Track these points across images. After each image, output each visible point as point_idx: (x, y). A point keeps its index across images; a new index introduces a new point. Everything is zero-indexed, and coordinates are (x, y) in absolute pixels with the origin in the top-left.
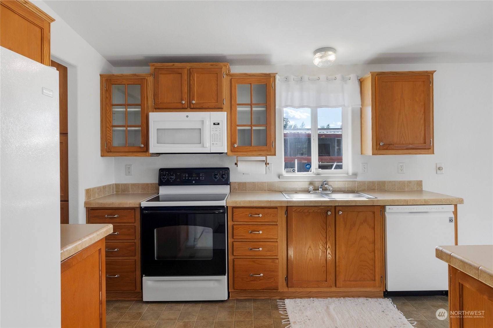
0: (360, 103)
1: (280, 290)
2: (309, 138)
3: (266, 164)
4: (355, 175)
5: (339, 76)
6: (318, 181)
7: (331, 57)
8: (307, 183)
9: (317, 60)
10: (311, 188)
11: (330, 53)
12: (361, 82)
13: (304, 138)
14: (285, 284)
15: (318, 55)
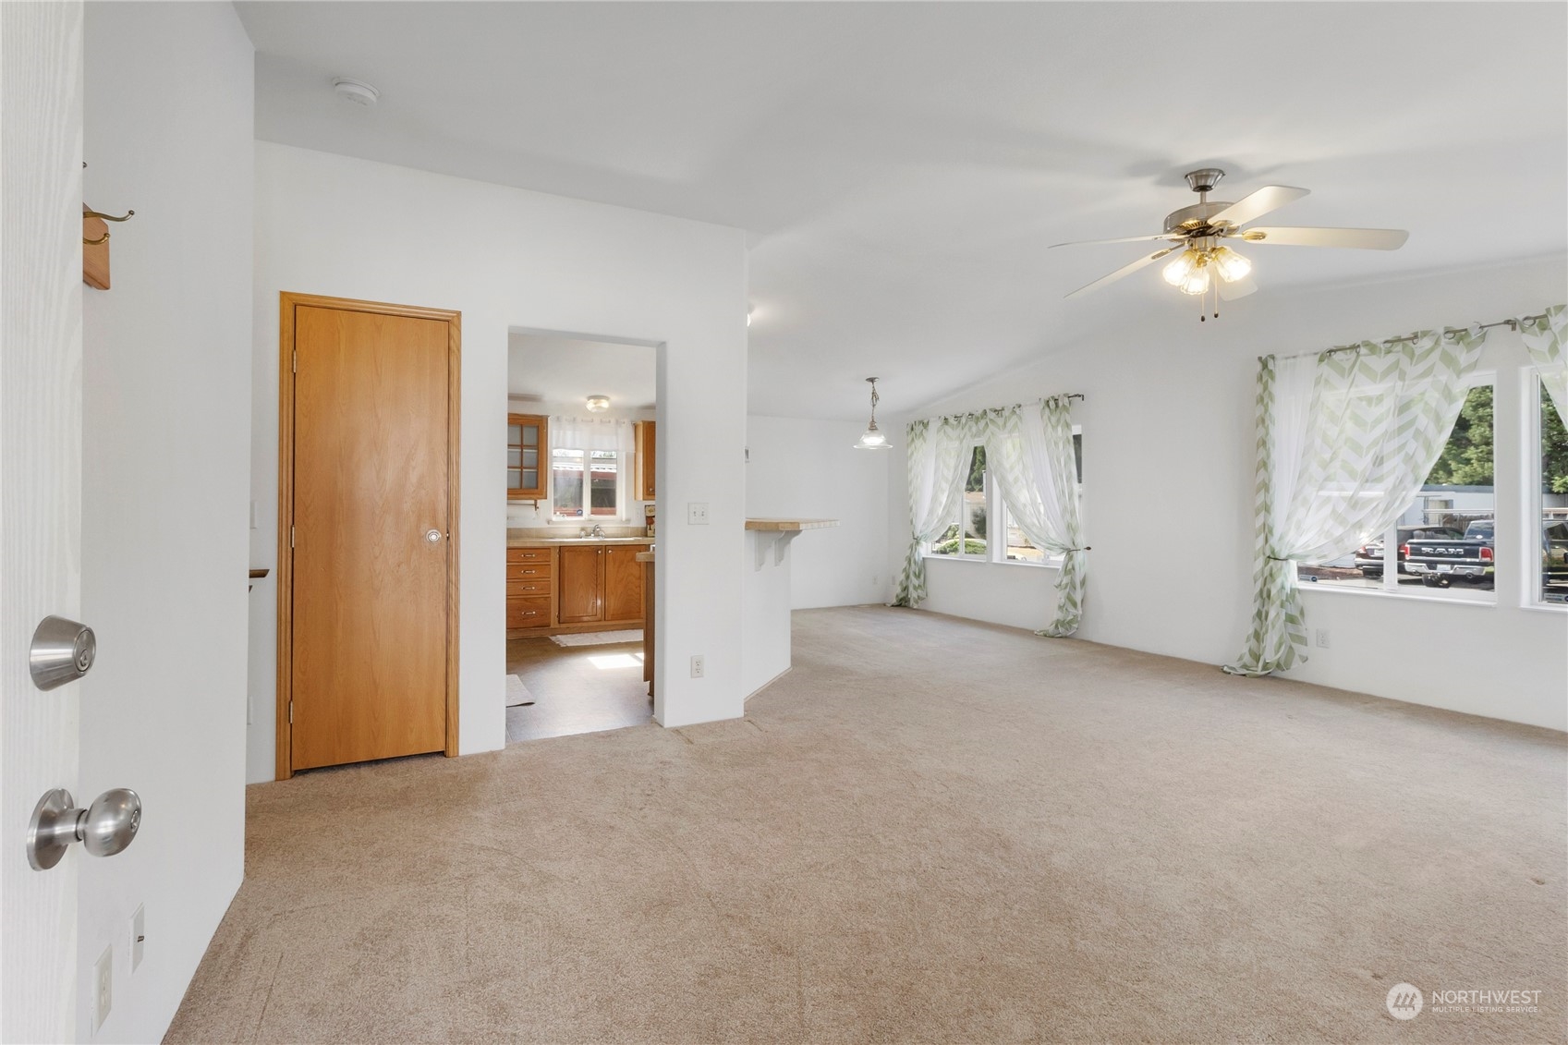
0: (634, 448)
1: (552, 626)
2: (581, 474)
3: (536, 508)
4: (628, 521)
5: (613, 421)
6: (590, 526)
7: (605, 404)
8: (579, 529)
9: (591, 405)
10: (583, 533)
11: (603, 401)
12: (636, 427)
13: (576, 477)
14: (557, 619)
15: (592, 401)
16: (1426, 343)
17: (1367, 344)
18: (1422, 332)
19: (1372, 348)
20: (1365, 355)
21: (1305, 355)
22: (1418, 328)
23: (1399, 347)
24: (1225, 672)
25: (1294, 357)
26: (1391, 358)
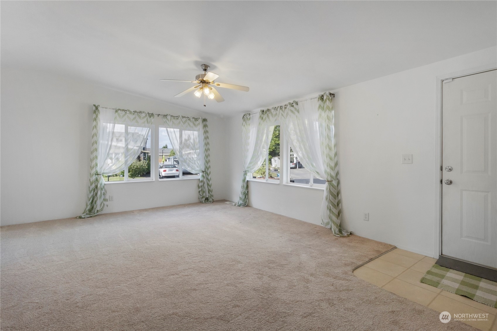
16: (143, 115)
17: (129, 111)
18: (143, 112)
19: (131, 112)
20: (128, 114)
21: (110, 109)
22: (142, 111)
23: (136, 114)
24: (83, 218)
25: (106, 108)
26: (134, 116)
